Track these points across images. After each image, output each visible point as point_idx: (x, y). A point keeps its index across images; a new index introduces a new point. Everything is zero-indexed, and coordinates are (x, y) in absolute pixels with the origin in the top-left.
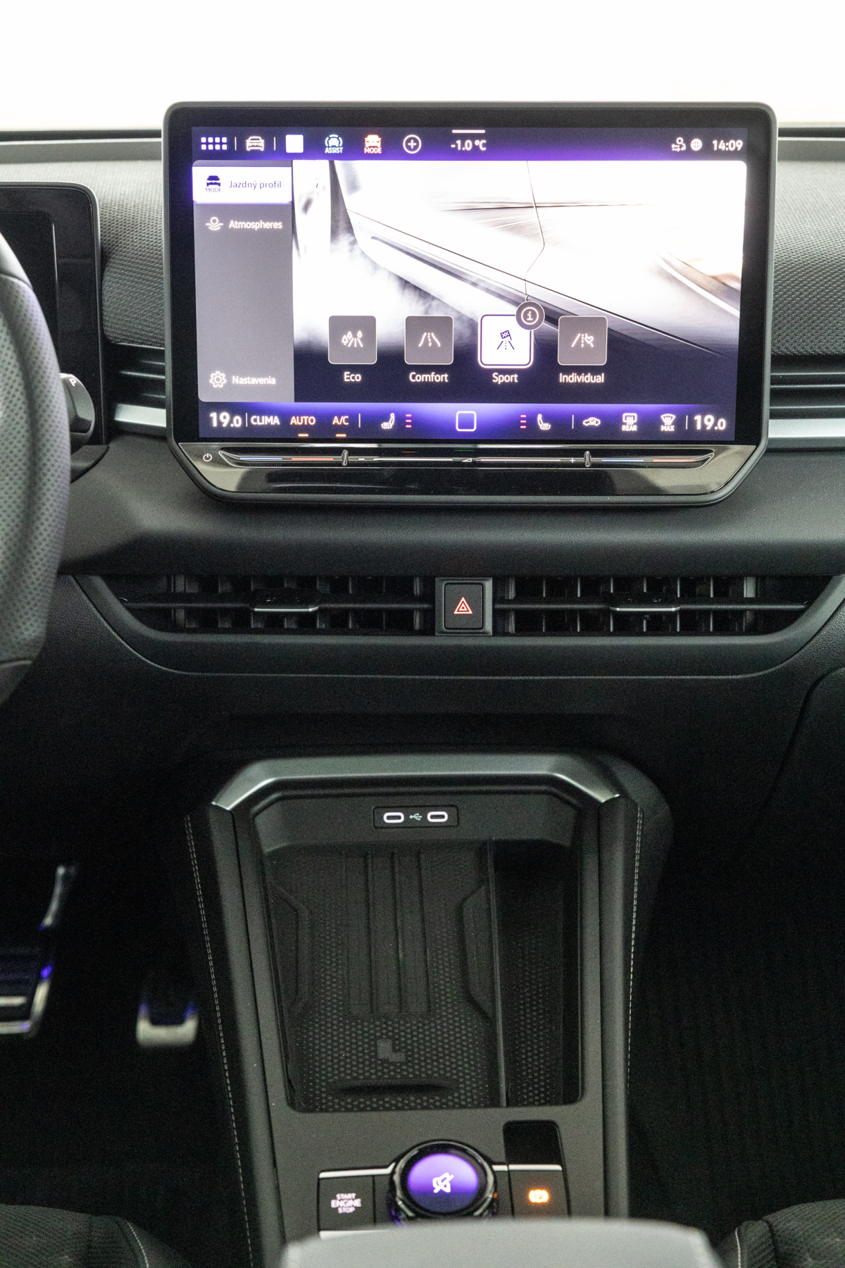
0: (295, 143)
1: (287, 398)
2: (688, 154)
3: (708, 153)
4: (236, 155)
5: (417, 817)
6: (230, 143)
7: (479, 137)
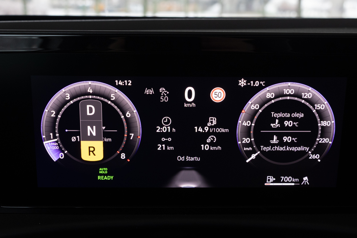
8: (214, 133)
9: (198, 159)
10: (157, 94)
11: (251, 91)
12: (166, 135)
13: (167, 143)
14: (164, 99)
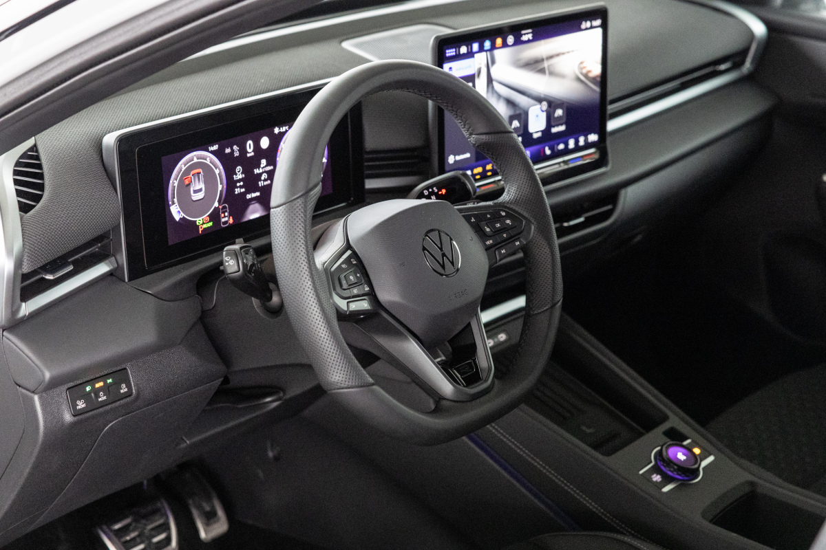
0: (475, 47)
1: (473, 162)
2: (587, 29)
3: (592, 27)
4: (458, 57)
5: (496, 340)
6: (456, 52)
7: (529, 33)
8: (265, 172)
9: (258, 194)
10: (233, 151)
11: (282, 134)
12: (239, 181)
13: (241, 187)
14: (237, 154)
